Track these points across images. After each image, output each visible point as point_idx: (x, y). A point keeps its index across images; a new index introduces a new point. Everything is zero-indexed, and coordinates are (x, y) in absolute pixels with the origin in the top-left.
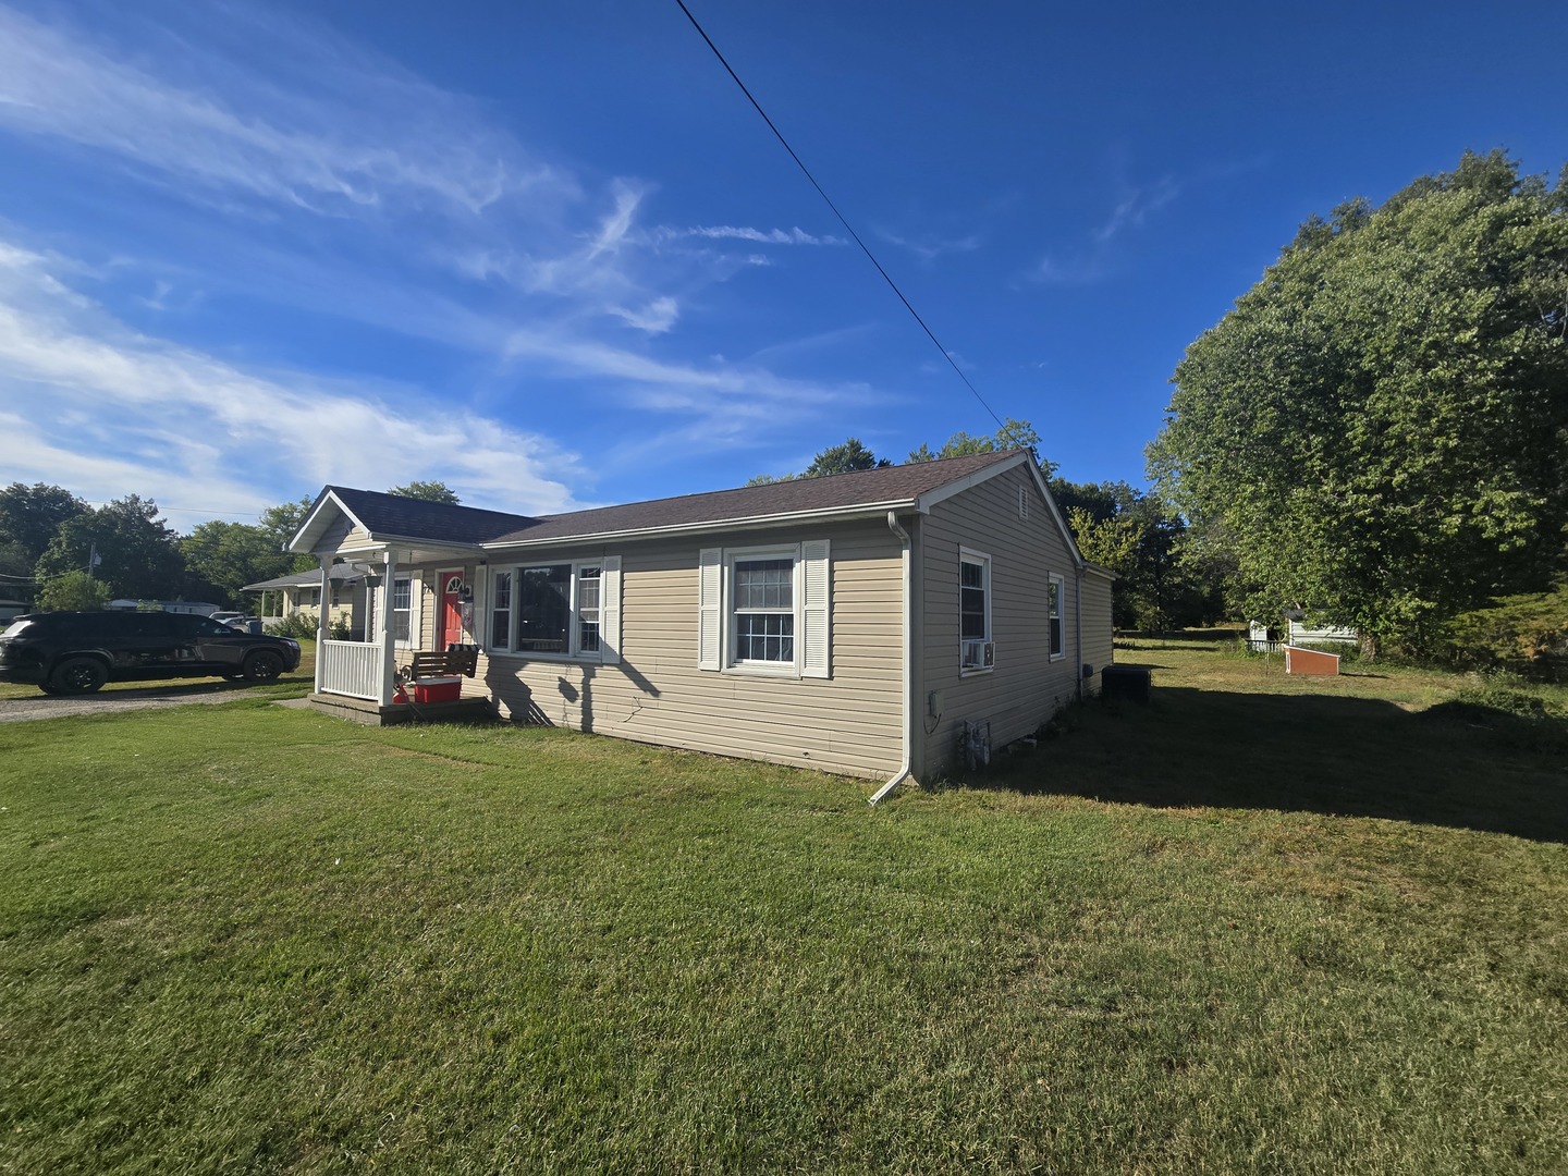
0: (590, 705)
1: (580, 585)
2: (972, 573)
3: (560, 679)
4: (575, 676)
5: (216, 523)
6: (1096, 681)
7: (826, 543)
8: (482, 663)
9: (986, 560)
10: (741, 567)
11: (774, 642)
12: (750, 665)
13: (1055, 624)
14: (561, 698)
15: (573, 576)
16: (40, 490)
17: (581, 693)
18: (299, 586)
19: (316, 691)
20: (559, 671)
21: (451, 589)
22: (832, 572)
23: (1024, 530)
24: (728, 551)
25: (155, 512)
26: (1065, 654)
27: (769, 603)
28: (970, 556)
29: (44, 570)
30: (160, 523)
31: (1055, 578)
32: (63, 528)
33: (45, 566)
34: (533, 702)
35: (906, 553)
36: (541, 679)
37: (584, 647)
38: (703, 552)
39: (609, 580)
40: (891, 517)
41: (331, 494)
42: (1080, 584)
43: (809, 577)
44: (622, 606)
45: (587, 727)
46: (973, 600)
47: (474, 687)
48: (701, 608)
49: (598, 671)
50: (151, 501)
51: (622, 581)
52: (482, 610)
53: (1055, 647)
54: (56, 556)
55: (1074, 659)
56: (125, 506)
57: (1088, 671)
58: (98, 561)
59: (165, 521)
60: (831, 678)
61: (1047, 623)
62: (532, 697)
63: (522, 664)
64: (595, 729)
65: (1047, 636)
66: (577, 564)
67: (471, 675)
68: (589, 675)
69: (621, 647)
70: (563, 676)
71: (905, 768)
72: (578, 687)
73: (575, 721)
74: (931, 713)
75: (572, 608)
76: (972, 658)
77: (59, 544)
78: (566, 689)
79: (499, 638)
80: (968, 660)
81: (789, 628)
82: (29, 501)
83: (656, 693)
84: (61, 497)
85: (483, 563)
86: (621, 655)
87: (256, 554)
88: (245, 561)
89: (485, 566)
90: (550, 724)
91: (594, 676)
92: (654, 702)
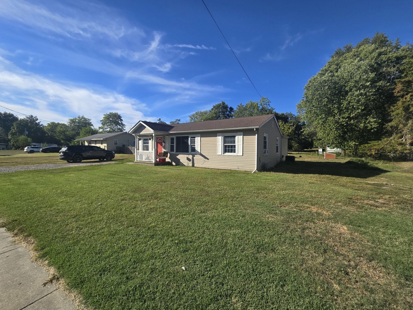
0: (194, 162)
1: (191, 140)
2: (265, 138)
3: (187, 157)
4: (190, 157)
5: (53, 123)
6: (284, 159)
7: (242, 133)
8: (169, 155)
9: (267, 135)
10: (225, 137)
11: (232, 150)
12: (227, 154)
13: (277, 147)
14: (187, 161)
15: (189, 138)
16: (5, 114)
18: (92, 139)
19: (136, 160)
20: (187, 156)
21: (159, 140)
22: (243, 138)
23: (273, 129)
24: (223, 134)
25: (37, 119)
26: (279, 153)
27: (231, 143)
28: (265, 135)
29: (11, 135)
30: (39, 123)
31: (278, 138)
32: (15, 124)
33: (11, 134)
34: (181, 162)
35: (256, 135)
36: (182, 158)
37: (192, 151)
38: (218, 134)
39: (198, 139)
40: (255, 129)
41: (141, 122)
42: (282, 139)
43: (239, 139)
44: (201, 144)
45: (193, 165)
46: (265, 142)
47: (168, 160)
48: (217, 144)
49: (195, 156)
50: (36, 117)
51: (201, 139)
52: (168, 144)
53: (277, 152)
54: (14, 132)
55: (280, 154)
56: (29, 118)
57: (283, 156)
58: (27, 133)
59: (40, 122)
60: (243, 155)
61: (276, 147)
62: (180, 161)
63: (178, 155)
64: (195, 166)
65: (276, 149)
66: (190, 136)
67: (167, 157)
68: (193, 156)
69: (201, 151)
71: (256, 169)
72: (191, 159)
73: (191, 164)
74: (260, 161)
75: (189, 144)
76: (265, 152)
77: (14, 128)
78: (188, 159)
79: (172, 150)
80: (264, 153)
81: (235, 147)
82: (3, 117)
83: (208, 159)
84: (11, 115)
85: (168, 135)
86: (201, 152)
87: (67, 131)
88: (64, 133)
89: (168, 136)
90: (185, 166)
91: (195, 157)
92: (208, 161)
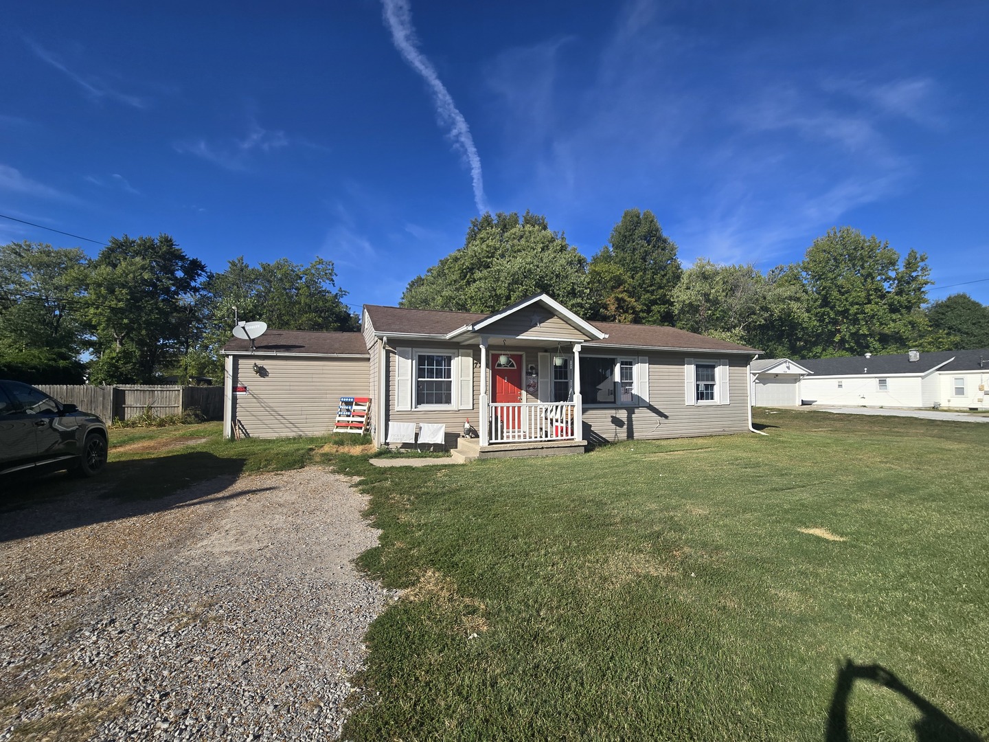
0: (632, 427)
1: (621, 369)
3: (612, 417)
4: (623, 415)
7: (727, 360)
10: (700, 367)
11: (707, 394)
14: (613, 426)
15: (617, 364)
17: (626, 422)
20: (613, 412)
22: (730, 370)
24: (696, 359)
27: (706, 380)
34: (593, 432)
35: (748, 366)
36: (599, 418)
38: (686, 359)
43: (723, 371)
44: (648, 379)
45: (631, 438)
48: (686, 381)
49: (636, 411)
51: (647, 368)
52: (548, 379)
60: (730, 404)
62: (592, 429)
64: (635, 439)
66: (620, 358)
68: (631, 411)
69: (649, 398)
70: (614, 415)
71: (751, 429)
72: (625, 420)
73: (622, 433)
75: (617, 380)
78: (617, 422)
81: (712, 389)
83: (666, 417)
85: (545, 351)
86: (649, 402)
90: (608, 442)
91: (634, 413)
92: (666, 421)
